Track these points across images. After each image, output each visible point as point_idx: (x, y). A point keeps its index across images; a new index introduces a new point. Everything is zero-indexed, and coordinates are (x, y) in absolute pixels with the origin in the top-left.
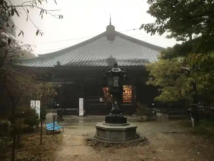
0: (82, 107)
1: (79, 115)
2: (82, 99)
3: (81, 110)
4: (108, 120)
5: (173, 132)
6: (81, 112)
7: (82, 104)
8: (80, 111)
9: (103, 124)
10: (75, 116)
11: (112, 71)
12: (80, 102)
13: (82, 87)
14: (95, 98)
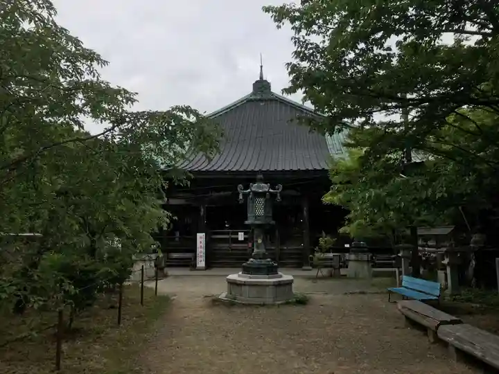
0: (203, 250)
2: (202, 235)
4: (247, 270)
5: (360, 293)
6: (201, 261)
8: (199, 259)
9: (239, 276)
10: (189, 268)
11: (253, 189)
12: (198, 240)
13: (202, 210)
14: (228, 233)
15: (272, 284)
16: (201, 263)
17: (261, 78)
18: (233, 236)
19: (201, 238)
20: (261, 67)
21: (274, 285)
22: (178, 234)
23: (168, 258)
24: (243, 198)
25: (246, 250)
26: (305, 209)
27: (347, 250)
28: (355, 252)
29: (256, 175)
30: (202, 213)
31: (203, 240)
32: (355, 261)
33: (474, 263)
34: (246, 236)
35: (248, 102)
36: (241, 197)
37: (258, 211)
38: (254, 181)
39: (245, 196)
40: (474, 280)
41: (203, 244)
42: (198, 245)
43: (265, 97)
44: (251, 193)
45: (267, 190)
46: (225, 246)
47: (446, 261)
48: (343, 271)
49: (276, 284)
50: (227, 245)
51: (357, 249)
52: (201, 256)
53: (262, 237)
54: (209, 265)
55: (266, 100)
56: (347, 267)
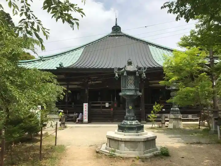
0: (87, 113)
1: (84, 121)
2: (87, 104)
3: (86, 116)
5: (198, 143)
7: (86, 109)
11: (126, 69)
12: (84, 107)
13: (86, 90)
14: (100, 103)
16: (86, 119)
17: (116, 24)
20: (116, 19)
22: (73, 103)
23: (68, 117)
25: (110, 112)
30: (86, 93)
31: (87, 107)
34: (110, 105)
35: (109, 36)
42: (84, 109)
43: (118, 34)
50: (100, 110)
53: (132, 105)
54: (90, 121)
55: (118, 36)
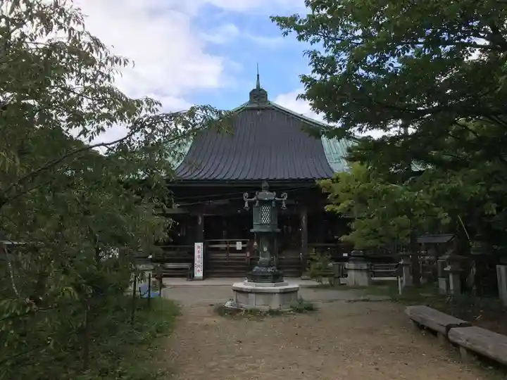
0: (201, 259)
1: (195, 275)
2: (200, 244)
4: (254, 278)
5: (363, 300)
6: (199, 271)
8: (196, 269)
9: (245, 284)
10: (186, 279)
11: (259, 197)
12: (196, 250)
13: (200, 219)
14: (226, 242)
15: (279, 291)
16: (199, 273)
17: (258, 86)
18: (231, 246)
19: (199, 248)
20: (258, 75)
21: (280, 293)
24: (249, 206)
25: (244, 259)
26: (304, 218)
27: (346, 260)
28: (354, 261)
29: (261, 183)
30: (200, 223)
31: (201, 250)
32: (355, 270)
33: (474, 270)
34: (245, 246)
35: (244, 110)
36: (246, 205)
37: (263, 220)
38: (260, 190)
39: (251, 204)
40: (474, 288)
41: (201, 254)
42: (196, 254)
43: (263, 106)
44: (257, 201)
45: (273, 198)
46: (223, 255)
47: (448, 268)
48: (342, 281)
49: (282, 291)
50: (225, 255)
51: (356, 259)
52: (199, 266)
53: (267, 245)
54: (206, 275)
55: (263, 109)
56: (347, 276)
